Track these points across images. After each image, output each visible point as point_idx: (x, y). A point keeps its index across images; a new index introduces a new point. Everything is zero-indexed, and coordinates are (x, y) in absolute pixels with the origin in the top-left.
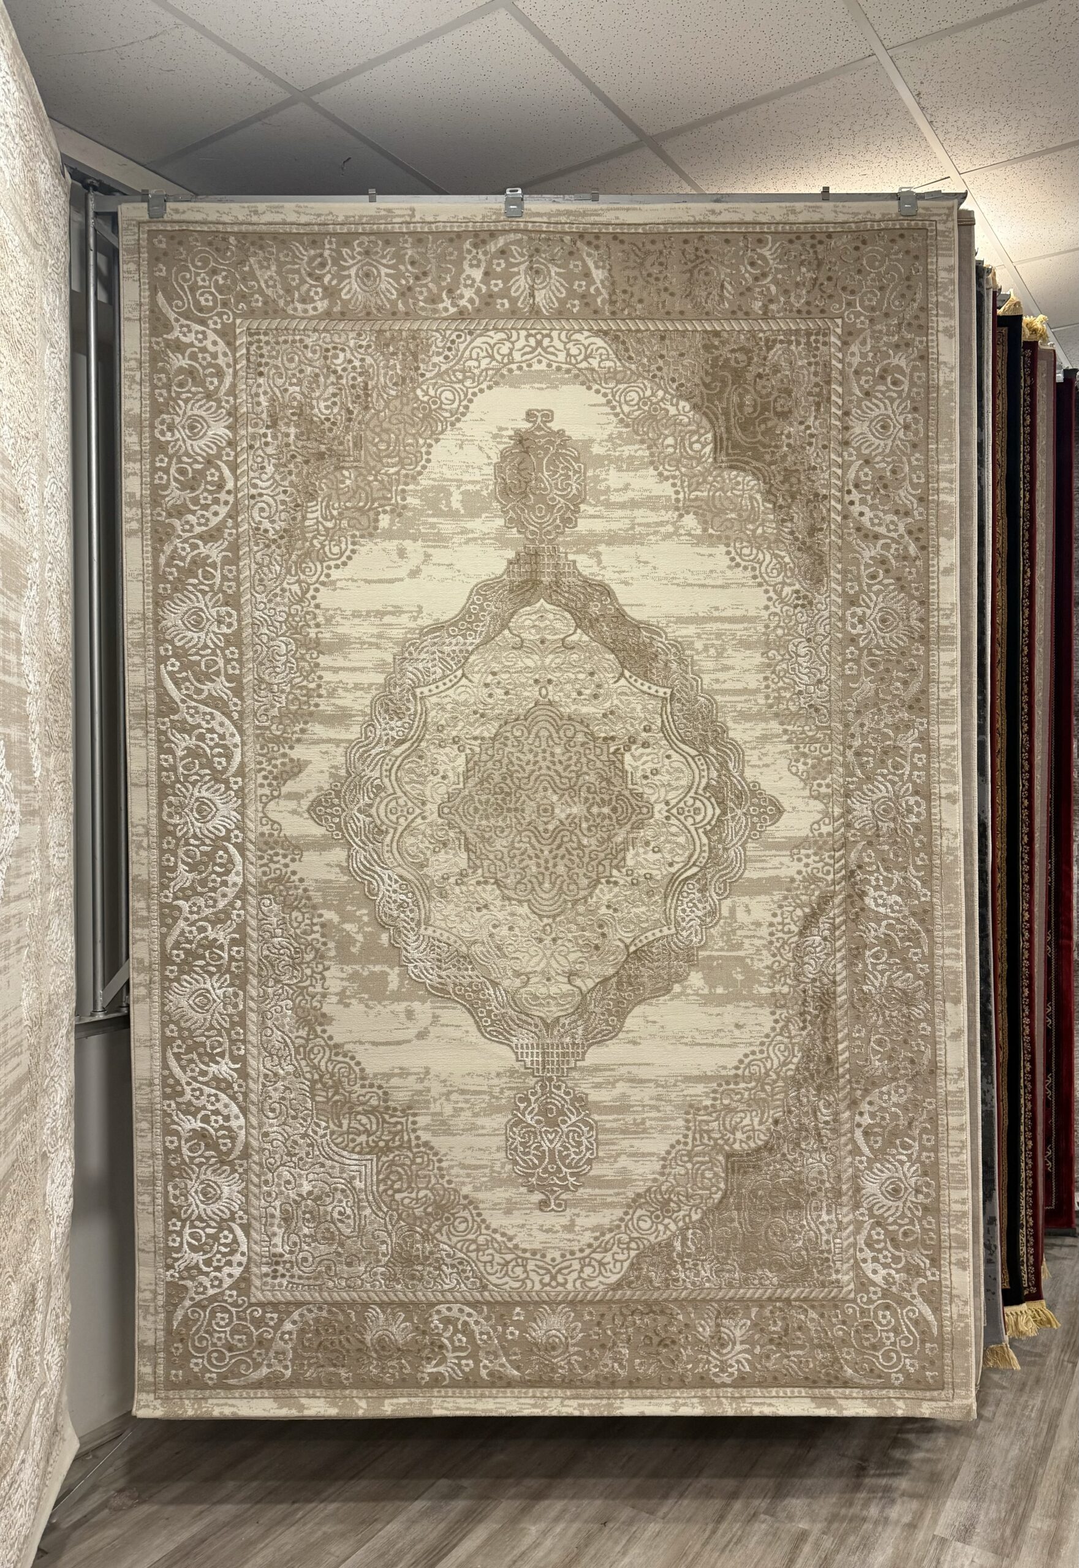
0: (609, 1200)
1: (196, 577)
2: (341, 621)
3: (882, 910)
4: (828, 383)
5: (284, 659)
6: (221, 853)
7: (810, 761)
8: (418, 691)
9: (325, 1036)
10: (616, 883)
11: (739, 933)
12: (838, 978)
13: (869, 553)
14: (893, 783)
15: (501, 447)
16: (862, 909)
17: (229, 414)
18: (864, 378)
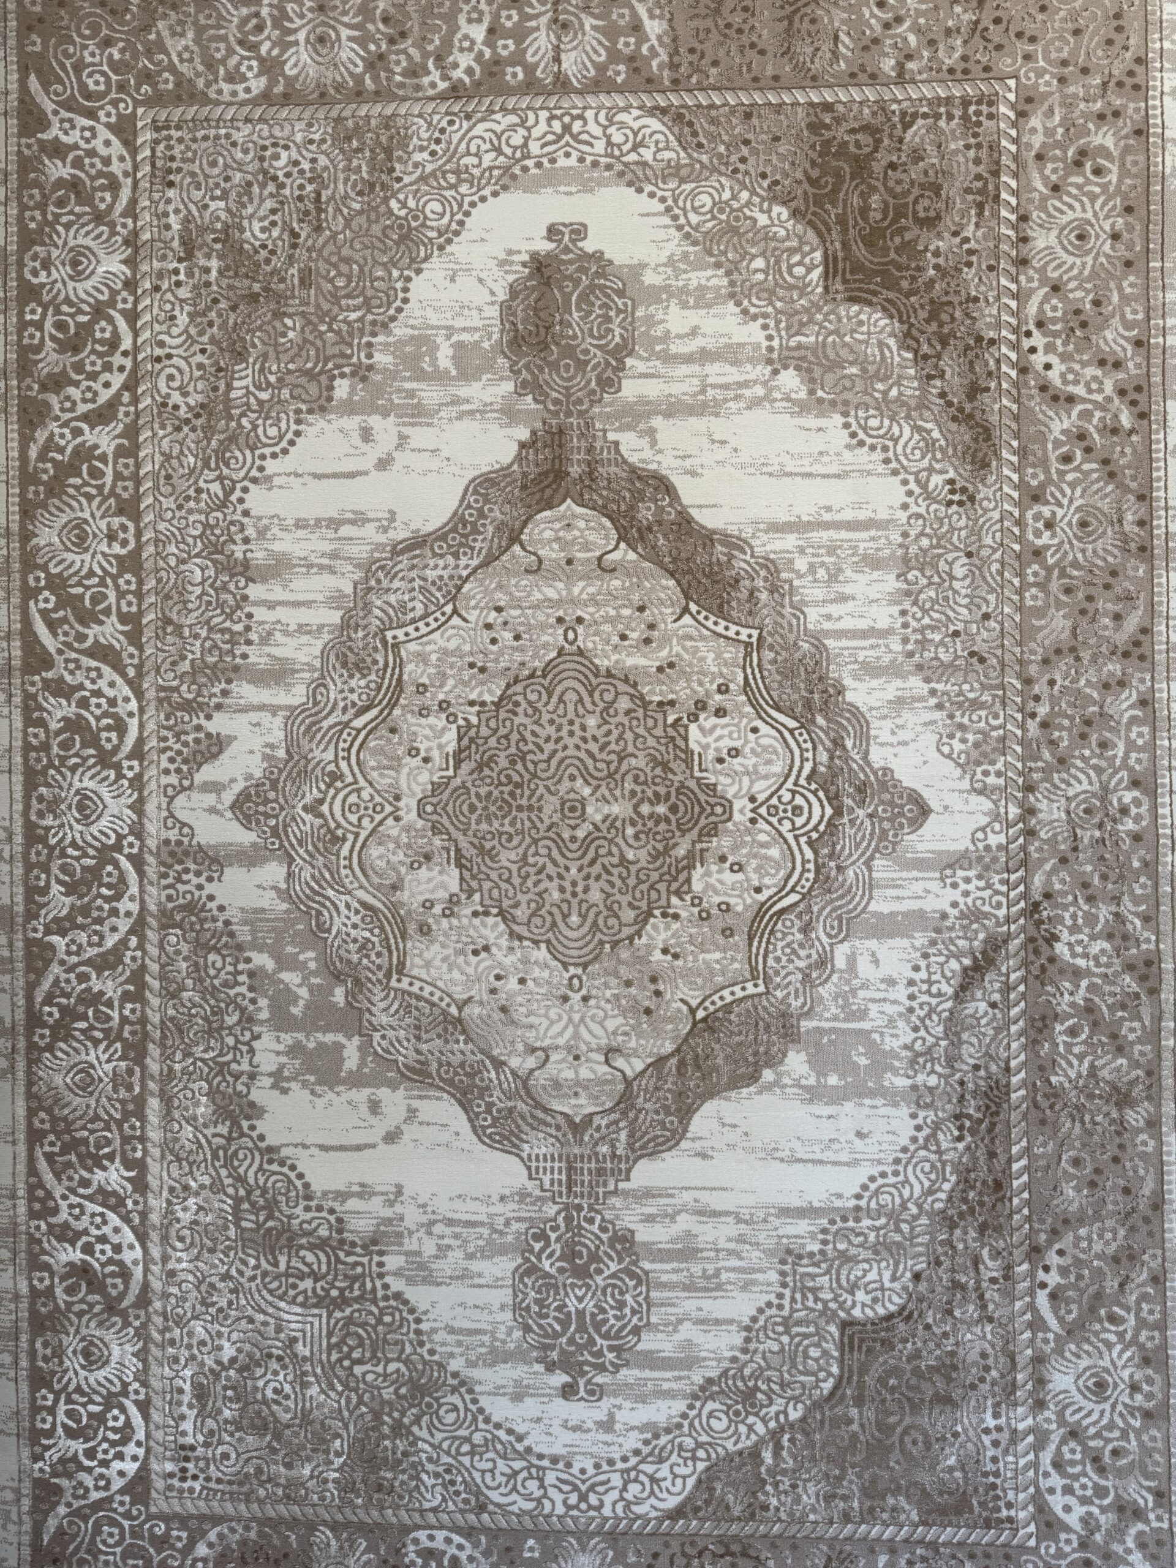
0: (666, 1386)
1: (80, 475)
2: (280, 534)
3: (1081, 962)
4: (996, 174)
5: (198, 590)
6: (109, 868)
7: (970, 737)
8: (389, 634)
9: (254, 1134)
10: (676, 917)
11: (861, 994)
12: (1013, 1064)
13: (1059, 424)
14: (1099, 770)
15: (511, 278)
16: (1052, 960)
17: (126, 242)
18: (1050, 166)
